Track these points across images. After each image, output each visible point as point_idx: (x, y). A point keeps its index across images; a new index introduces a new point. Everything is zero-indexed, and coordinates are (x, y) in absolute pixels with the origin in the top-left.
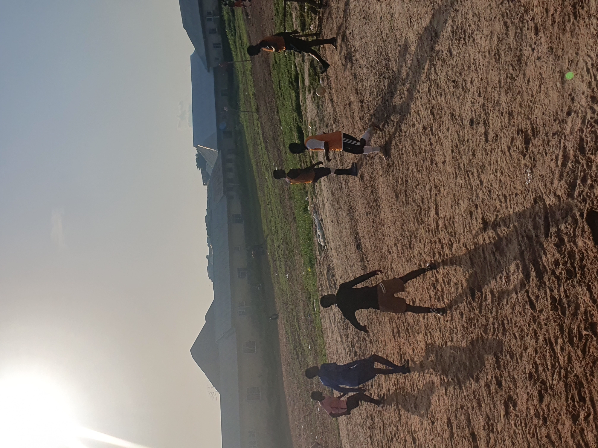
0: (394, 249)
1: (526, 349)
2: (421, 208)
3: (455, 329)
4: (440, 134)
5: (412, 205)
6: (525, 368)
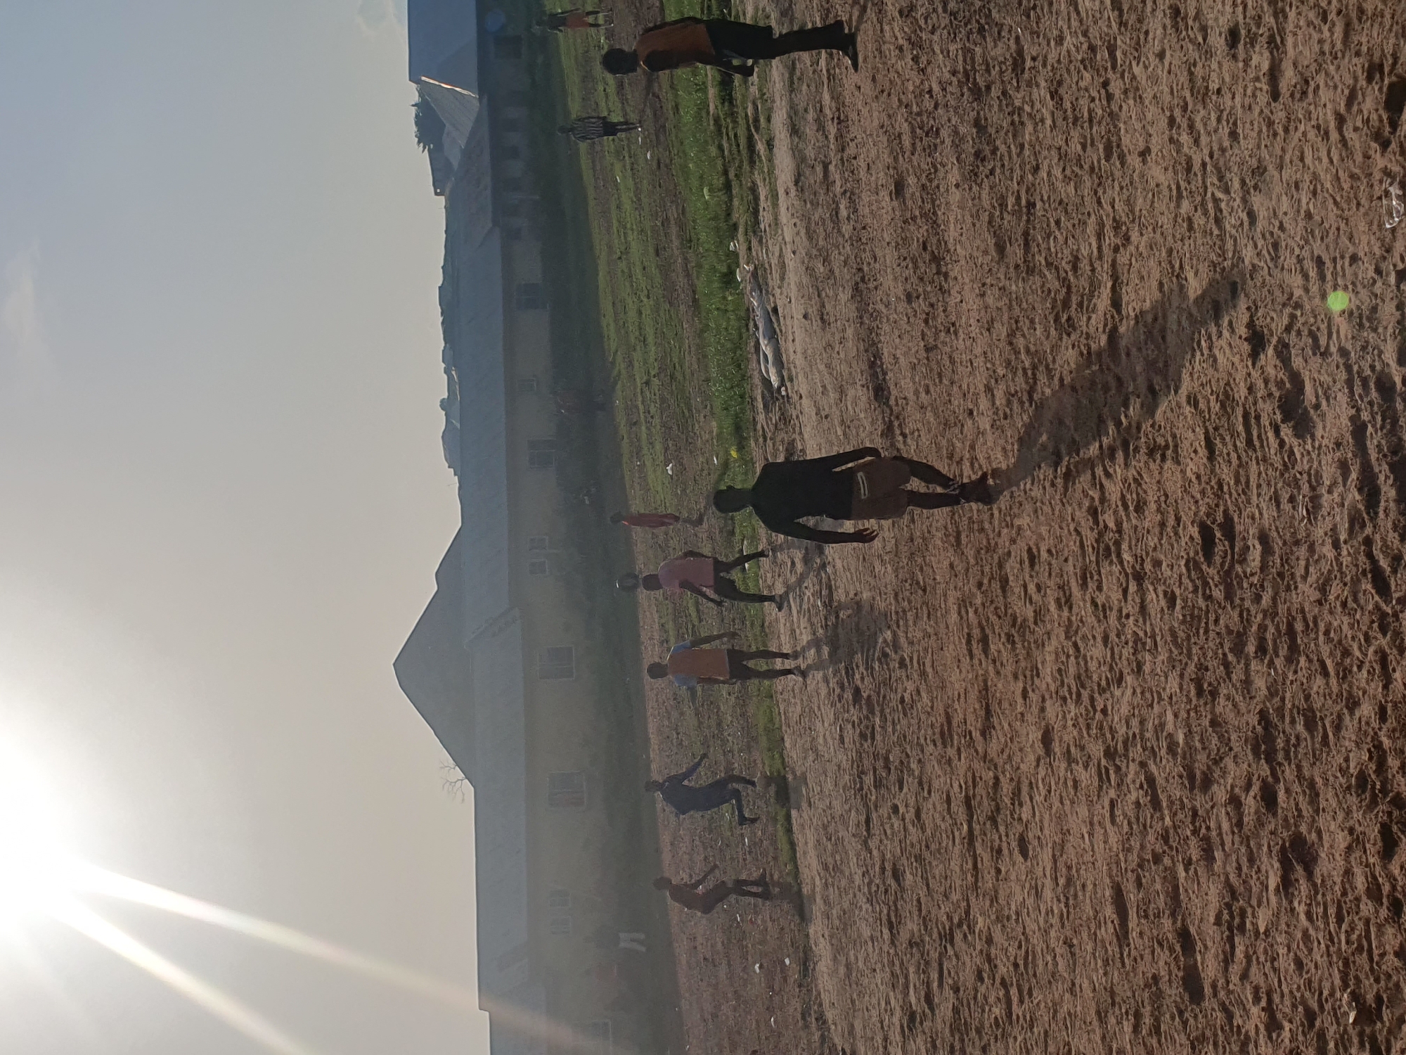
0: (984, 403)
1: (1353, 704)
2: (1069, 288)
3: (1149, 640)
4: (1137, 70)
5: (1043, 276)
6: (1347, 760)
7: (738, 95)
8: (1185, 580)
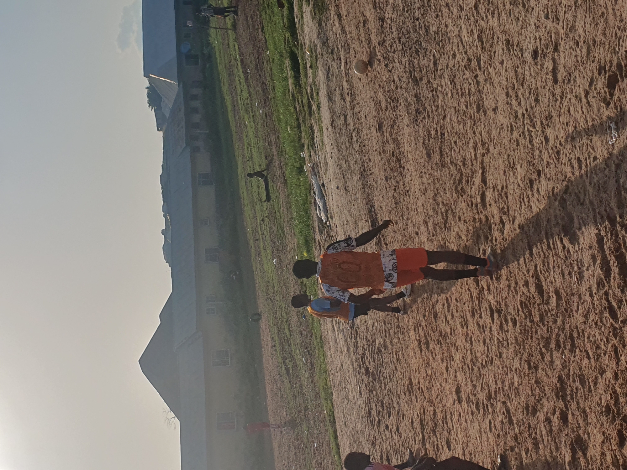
0: (423, 229)
1: (602, 372)
2: (462, 174)
3: (505, 342)
4: (490, 70)
5: (449, 168)
6: (600, 399)
7: (303, 82)
8: (521, 313)
